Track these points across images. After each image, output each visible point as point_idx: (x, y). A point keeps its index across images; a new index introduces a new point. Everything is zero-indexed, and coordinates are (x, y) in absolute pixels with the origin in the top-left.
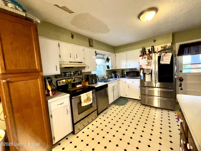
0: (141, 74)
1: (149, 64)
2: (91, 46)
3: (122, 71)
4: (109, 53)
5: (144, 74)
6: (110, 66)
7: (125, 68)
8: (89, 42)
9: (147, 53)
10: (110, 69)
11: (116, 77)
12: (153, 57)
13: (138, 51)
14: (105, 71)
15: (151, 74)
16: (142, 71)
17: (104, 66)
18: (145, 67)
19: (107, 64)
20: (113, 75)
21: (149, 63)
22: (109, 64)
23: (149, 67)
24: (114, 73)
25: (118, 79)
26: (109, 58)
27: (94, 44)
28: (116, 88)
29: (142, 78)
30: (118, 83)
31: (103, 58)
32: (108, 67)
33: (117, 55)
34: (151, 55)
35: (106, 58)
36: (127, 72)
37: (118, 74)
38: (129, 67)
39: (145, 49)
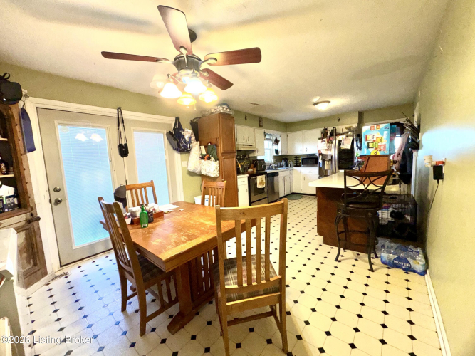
0: (320, 161)
1: (329, 149)
2: (260, 126)
3: (296, 157)
4: (279, 133)
5: (324, 161)
6: (280, 150)
7: (301, 153)
8: (259, 121)
9: (329, 135)
10: (280, 154)
11: (287, 166)
12: (334, 142)
13: (318, 132)
14: (272, 157)
15: (331, 160)
16: (321, 157)
17: (270, 149)
18: (324, 152)
19: (276, 147)
20: (283, 162)
21: (328, 147)
22: (279, 147)
23: (329, 153)
24: (284, 160)
25: (289, 168)
26: (279, 139)
27: (264, 123)
28: (287, 178)
29: (321, 166)
30: (291, 174)
31: (270, 139)
32: (277, 152)
33: (290, 135)
34: (331, 138)
35: (274, 138)
36: (303, 159)
37: (291, 162)
38: (305, 153)
39: (326, 129)
